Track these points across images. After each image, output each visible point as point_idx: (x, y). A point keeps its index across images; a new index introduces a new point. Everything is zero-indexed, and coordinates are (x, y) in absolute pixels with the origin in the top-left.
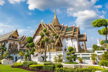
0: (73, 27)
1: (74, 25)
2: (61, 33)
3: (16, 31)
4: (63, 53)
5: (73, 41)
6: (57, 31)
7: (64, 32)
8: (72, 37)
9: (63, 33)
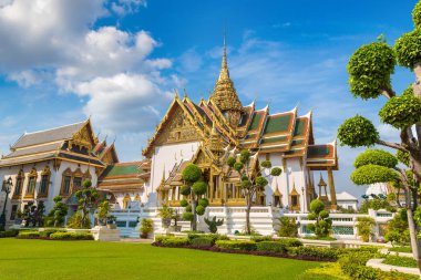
0: (291, 115)
1: (293, 111)
2: (248, 137)
3: (88, 126)
5: (289, 169)
6: (231, 130)
7: (257, 132)
9: (254, 136)
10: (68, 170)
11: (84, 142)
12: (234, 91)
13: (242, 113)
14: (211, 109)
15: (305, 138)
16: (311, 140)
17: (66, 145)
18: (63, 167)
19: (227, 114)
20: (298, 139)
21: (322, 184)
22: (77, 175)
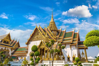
0: (72, 32)
2: (59, 39)
3: (9, 35)
4: (65, 62)
5: (72, 49)
6: (54, 36)
7: (62, 37)
8: (72, 44)
9: (61, 39)
10: (2, 49)
11: (7, 40)
12: (55, 25)
13: (57, 31)
14: (48, 30)
15: (77, 39)
16: (79, 39)
17: (2, 41)
19: (53, 32)
20: (75, 39)
21: (83, 54)
22: (5, 51)
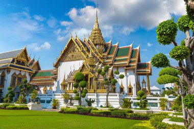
3: (25, 51)
5: (128, 74)
7: (113, 56)
10: (15, 73)
11: (23, 59)
12: (101, 34)
13: (105, 46)
14: (89, 43)
15: (136, 59)
16: (139, 60)
17: (13, 61)
18: (12, 72)
19: (97, 46)
20: (133, 60)
21: (144, 82)
22: (20, 76)
